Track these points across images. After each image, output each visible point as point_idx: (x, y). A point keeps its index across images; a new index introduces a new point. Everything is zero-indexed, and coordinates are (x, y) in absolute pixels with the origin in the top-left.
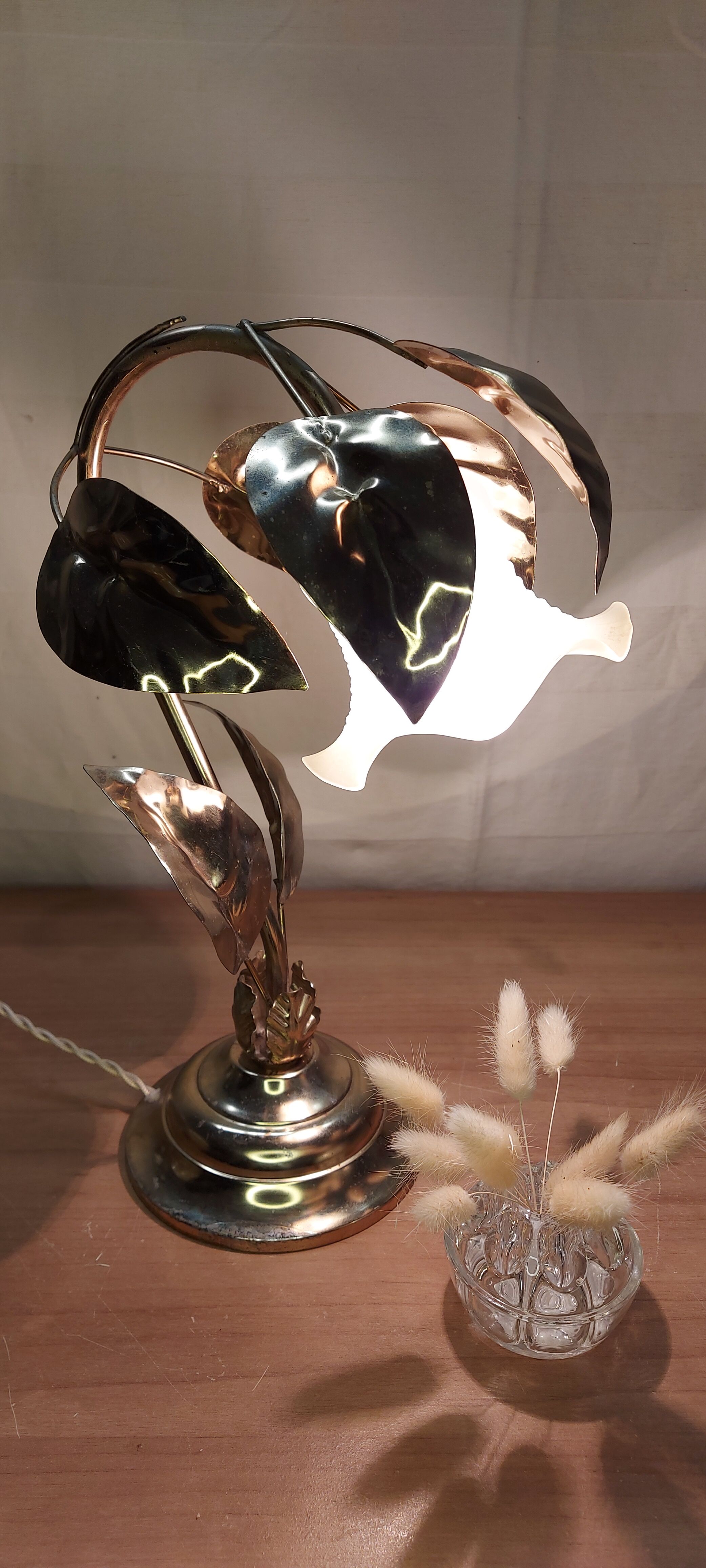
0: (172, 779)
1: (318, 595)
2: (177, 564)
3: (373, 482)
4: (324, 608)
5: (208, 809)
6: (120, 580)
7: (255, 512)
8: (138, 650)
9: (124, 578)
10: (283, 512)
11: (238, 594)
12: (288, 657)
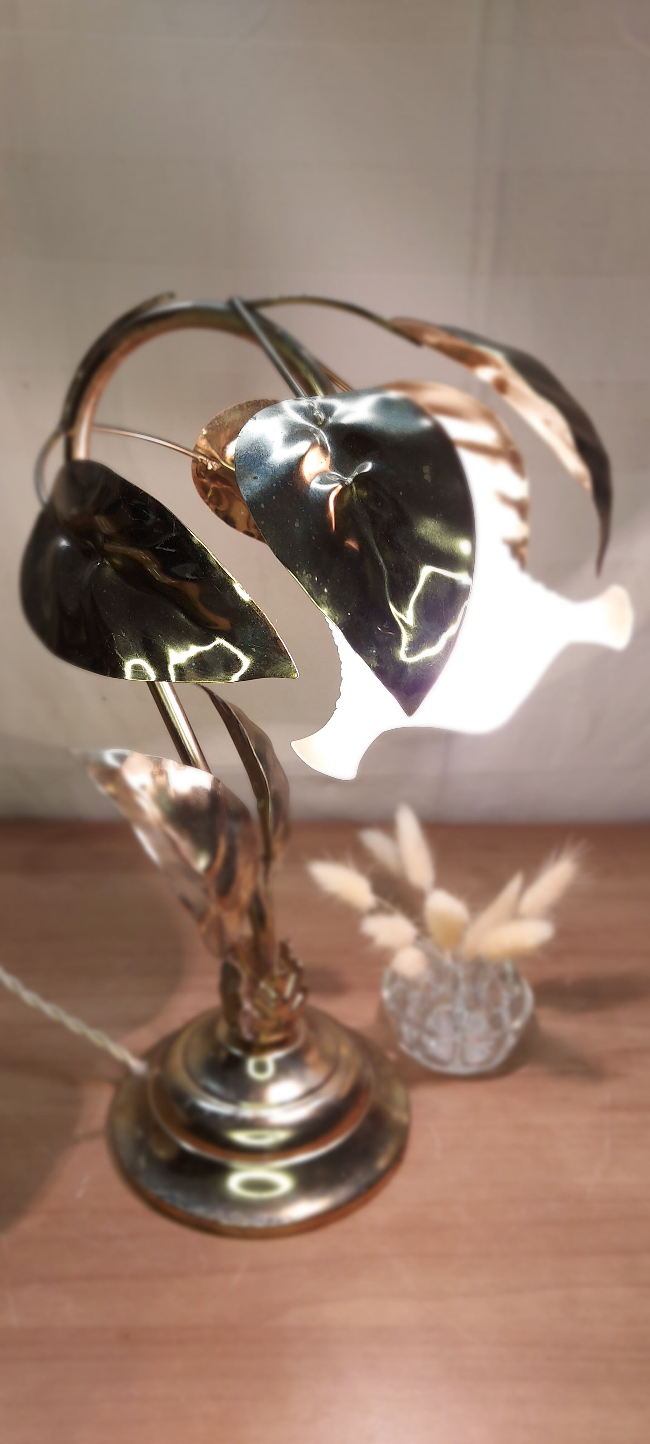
0: (159, 761)
1: (310, 584)
2: (163, 550)
3: (367, 465)
4: (316, 598)
5: (195, 791)
6: (105, 564)
7: (245, 498)
8: (124, 637)
9: (109, 562)
10: (274, 497)
11: (227, 581)
12: (278, 645)
